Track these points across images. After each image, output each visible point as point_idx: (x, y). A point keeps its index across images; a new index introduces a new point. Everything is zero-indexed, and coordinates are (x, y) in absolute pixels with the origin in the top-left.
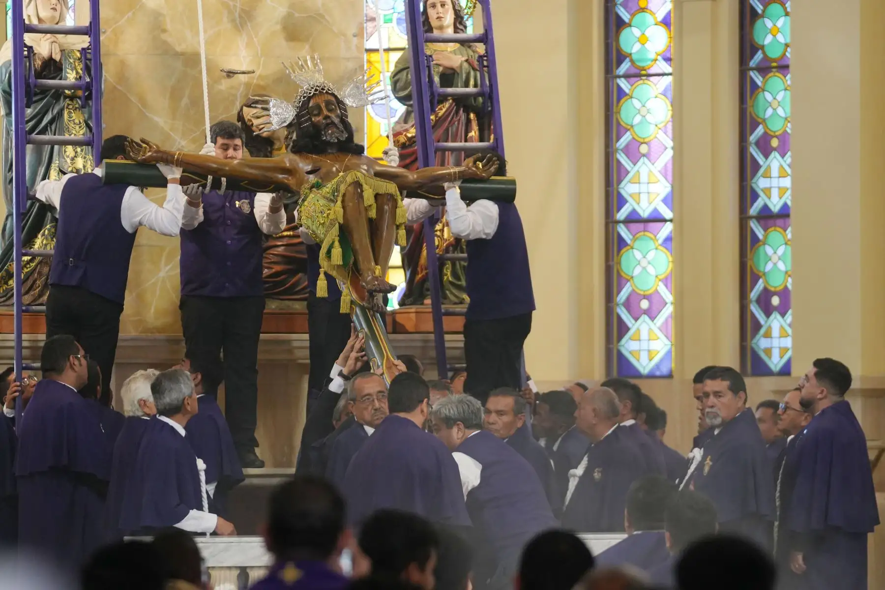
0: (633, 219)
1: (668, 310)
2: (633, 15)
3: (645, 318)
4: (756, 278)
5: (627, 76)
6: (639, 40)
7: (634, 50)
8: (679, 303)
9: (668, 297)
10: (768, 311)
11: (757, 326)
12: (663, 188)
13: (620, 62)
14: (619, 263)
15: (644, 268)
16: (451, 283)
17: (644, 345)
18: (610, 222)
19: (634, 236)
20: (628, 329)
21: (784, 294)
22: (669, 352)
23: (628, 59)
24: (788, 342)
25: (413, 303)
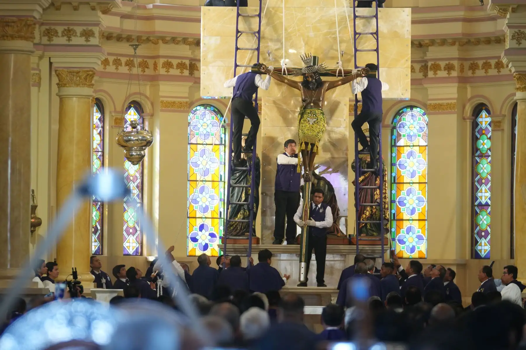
0: (480, 205)
2: (481, 136)
3: (483, 238)
5: (478, 156)
6: (482, 144)
7: (481, 148)
12: (488, 194)
13: (477, 152)
14: (476, 220)
15: (483, 221)
16: (369, 229)
17: (483, 248)
18: (473, 205)
19: (480, 211)
20: (478, 242)
23: (479, 151)
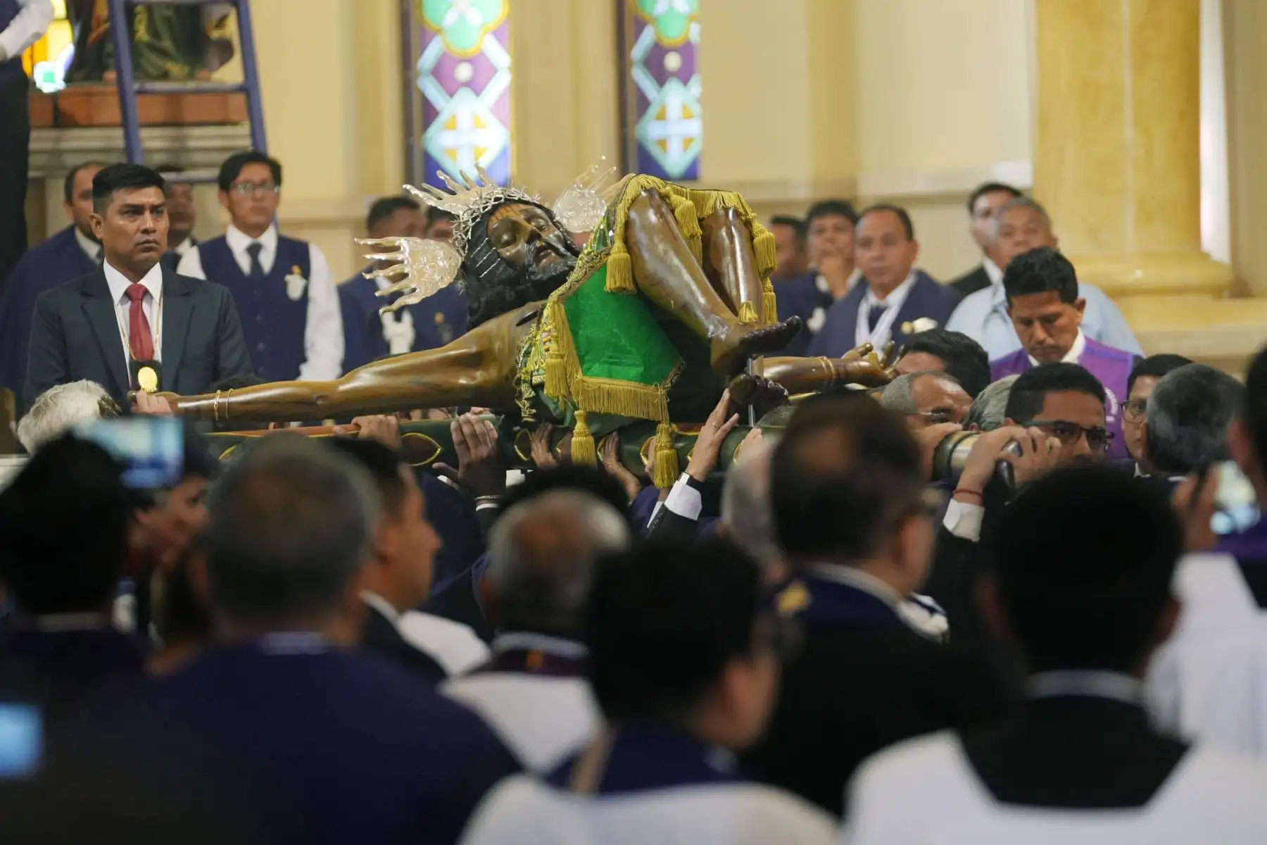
1: (501, 82)
4: (640, 25)
8: (519, 67)
9: (500, 57)
10: (661, 77)
11: (644, 104)
16: (147, 44)
21: (687, 50)
22: (503, 154)
24: (694, 128)
25: (88, 78)
